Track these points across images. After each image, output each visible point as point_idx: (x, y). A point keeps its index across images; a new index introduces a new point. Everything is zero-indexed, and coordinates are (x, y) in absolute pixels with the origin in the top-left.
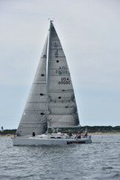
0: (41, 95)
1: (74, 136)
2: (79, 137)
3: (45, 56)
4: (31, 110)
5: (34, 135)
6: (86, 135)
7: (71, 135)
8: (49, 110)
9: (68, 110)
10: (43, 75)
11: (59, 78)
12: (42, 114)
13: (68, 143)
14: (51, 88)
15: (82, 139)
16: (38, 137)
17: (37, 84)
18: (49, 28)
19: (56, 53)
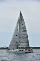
0: (17, 36)
1: (27, 50)
2: (29, 51)
3: (18, 23)
4: (13, 41)
5: (14, 49)
6: (31, 50)
7: (26, 50)
8: (19, 41)
9: (25, 41)
10: (17, 29)
11: (23, 30)
12: (17, 42)
13: (25, 52)
14: (20, 33)
15: (30, 51)
16: (15, 50)
17: (15, 32)
18: (20, 13)
19: (22, 22)
